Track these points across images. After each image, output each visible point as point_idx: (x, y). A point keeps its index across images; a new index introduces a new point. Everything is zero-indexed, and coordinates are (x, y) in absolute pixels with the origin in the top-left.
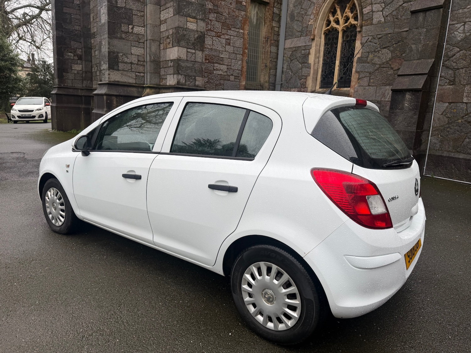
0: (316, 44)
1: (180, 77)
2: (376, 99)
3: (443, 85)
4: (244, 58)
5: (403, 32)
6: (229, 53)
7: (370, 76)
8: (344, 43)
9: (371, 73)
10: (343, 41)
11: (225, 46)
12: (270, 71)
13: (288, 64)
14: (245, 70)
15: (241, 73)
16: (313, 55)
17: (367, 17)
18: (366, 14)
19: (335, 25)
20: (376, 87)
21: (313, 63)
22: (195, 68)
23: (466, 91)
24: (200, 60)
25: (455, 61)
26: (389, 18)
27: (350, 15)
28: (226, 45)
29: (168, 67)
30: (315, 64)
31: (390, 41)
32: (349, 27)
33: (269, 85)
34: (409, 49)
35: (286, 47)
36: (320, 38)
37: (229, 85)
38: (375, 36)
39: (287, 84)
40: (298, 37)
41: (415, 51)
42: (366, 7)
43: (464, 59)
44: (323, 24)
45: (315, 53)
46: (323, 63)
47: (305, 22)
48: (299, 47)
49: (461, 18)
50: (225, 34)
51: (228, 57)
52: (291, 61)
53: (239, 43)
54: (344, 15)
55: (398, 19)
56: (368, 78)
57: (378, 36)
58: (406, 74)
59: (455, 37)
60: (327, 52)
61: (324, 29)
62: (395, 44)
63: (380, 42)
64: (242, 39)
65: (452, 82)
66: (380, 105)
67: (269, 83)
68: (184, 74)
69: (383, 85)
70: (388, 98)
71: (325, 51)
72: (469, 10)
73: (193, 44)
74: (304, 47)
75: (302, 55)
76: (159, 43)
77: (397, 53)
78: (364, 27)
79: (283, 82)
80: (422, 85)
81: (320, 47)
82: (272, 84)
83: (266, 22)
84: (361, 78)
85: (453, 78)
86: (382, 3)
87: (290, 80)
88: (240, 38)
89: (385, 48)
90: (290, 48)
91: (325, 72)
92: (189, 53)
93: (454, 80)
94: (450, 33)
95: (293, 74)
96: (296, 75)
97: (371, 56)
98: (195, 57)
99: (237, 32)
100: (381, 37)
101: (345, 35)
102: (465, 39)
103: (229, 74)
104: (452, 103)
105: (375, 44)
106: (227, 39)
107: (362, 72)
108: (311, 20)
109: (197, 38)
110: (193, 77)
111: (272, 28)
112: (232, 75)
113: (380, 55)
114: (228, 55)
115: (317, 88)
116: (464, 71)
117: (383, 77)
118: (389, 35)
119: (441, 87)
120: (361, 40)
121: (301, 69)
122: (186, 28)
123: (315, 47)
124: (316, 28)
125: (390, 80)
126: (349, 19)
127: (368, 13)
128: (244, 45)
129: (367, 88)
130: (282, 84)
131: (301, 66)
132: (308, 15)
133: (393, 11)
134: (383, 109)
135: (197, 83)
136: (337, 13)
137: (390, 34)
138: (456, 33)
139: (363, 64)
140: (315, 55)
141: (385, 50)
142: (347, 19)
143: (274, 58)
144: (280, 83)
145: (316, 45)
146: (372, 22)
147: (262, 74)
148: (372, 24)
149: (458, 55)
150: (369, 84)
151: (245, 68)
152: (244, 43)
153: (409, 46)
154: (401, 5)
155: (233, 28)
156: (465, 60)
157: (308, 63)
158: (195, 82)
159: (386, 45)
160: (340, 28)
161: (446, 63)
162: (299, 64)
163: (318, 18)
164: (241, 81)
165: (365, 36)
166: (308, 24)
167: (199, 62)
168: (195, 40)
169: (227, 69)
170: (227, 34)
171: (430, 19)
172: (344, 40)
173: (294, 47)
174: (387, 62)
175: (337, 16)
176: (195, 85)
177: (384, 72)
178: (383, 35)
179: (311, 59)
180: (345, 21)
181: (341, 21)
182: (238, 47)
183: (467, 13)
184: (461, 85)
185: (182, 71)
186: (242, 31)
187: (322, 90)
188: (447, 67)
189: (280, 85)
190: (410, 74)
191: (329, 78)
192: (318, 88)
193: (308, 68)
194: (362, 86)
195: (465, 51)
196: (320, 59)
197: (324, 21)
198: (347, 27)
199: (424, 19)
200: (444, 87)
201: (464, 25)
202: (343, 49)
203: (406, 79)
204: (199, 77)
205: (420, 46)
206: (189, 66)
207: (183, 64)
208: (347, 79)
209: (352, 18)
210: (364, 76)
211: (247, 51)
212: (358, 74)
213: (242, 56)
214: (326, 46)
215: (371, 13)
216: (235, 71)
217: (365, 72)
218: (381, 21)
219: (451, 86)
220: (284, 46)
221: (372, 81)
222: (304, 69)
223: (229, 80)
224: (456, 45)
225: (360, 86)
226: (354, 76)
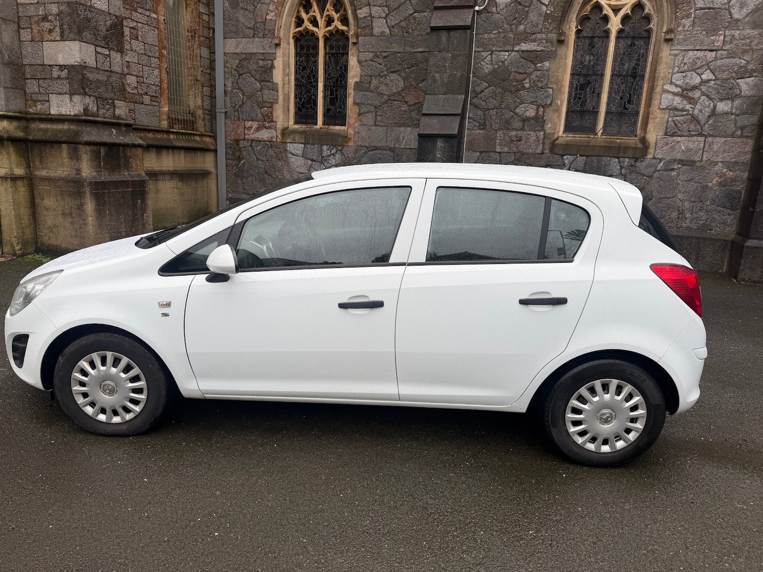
0: (283, 53)
1: (87, 100)
2: (388, 145)
3: (472, 128)
4: (163, 64)
5: (417, 52)
6: (138, 53)
7: (376, 112)
8: (327, 56)
9: (378, 106)
10: (326, 54)
11: (129, 41)
12: (202, 89)
13: (235, 79)
14: (165, 85)
15: (159, 91)
16: (281, 70)
17: (364, 23)
18: (362, 18)
19: (311, 27)
20: (386, 128)
21: (282, 83)
22: (112, 83)
23: (499, 138)
24: (119, 70)
25: (484, 99)
26: (395, 30)
27: (336, 16)
28: (131, 39)
29: (52, 79)
30: (284, 84)
31: (401, 63)
32: (334, 33)
33: (203, 112)
34: (431, 79)
35: (227, 51)
36: (289, 44)
37: (143, 113)
38: (378, 53)
39: (236, 113)
40: (249, 38)
41: (440, 82)
42: (361, 9)
43: (494, 97)
44: (291, 21)
45: (283, 66)
46: (295, 84)
47: (259, 13)
48: (253, 53)
49: (487, 44)
50: (128, 18)
51: (137, 62)
52: (240, 75)
53: (152, 37)
54: (326, 13)
55: (409, 34)
56: (374, 113)
57: (383, 54)
58: (433, 112)
59: (482, 69)
60: (301, 67)
61: (293, 30)
62: (408, 68)
63: (386, 63)
64: (156, 30)
65: (482, 126)
66: (394, 153)
67: (203, 110)
68: (94, 94)
69: (395, 126)
70: (404, 144)
71: (297, 65)
72: (495, 36)
73: (105, 38)
74: (262, 55)
75: (259, 69)
76: (16, 26)
77: (411, 82)
78: (360, 38)
79: (229, 108)
80: (457, 130)
81: (289, 58)
82: (208, 110)
83: (188, 3)
84: (362, 113)
85: (483, 121)
86: (384, 6)
87: (241, 106)
88: (153, 28)
89: (393, 72)
90: (235, 53)
91: (300, 99)
92: (100, 55)
93: (484, 123)
94: (476, 63)
95: (245, 97)
96: (252, 100)
97: (375, 82)
98: (110, 64)
99: (148, 16)
100: (388, 56)
101: (328, 44)
102: (493, 72)
103: (140, 91)
104: (483, 152)
105: (379, 65)
106: (132, 28)
107: (363, 104)
108: (271, 12)
109: (111, 26)
110: (110, 101)
111: (200, 14)
112: (146, 94)
113: (388, 82)
114: (136, 57)
115: (290, 123)
116: (495, 113)
117: (394, 114)
118: (398, 55)
119: (470, 132)
120: (358, 56)
121: (261, 91)
122: (91, 5)
123: (281, 57)
124: (281, 26)
125: (404, 118)
126: (333, 21)
127: (365, 17)
128: (160, 41)
129: (373, 128)
130: (226, 113)
131: (259, 85)
132: (264, 3)
133: (401, 21)
134: (398, 159)
135: (118, 112)
136: (313, 9)
137: (399, 52)
138: (482, 63)
139: (364, 92)
140: (284, 70)
141: (394, 75)
142: (330, 21)
143: (206, 67)
144: (224, 111)
145: (283, 55)
146: (372, 32)
147: (190, 94)
148: (372, 35)
149: (486, 91)
150: (375, 123)
151: (165, 82)
152: (160, 37)
153: (432, 75)
154: (411, 15)
155: (140, 8)
156: (495, 99)
157: (273, 82)
158: (114, 110)
159: (395, 69)
160: (321, 32)
161: (474, 100)
162: (256, 82)
163: (284, 12)
164: (161, 104)
165: (364, 52)
166: (266, 19)
167: (118, 73)
168: (107, 31)
169: (138, 82)
170: (132, 19)
171: (455, 42)
172: (328, 51)
173: (242, 53)
174: (399, 93)
175: (314, 14)
176: (114, 117)
177: (395, 106)
178: (390, 53)
179: (278, 76)
180: (326, 22)
181: (321, 22)
182: (151, 43)
183: (493, 40)
184: (493, 130)
185: (91, 89)
186: (154, 15)
187: (300, 126)
188: (476, 107)
189: (224, 114)
190: (439, 113)
191: (307, 108)
192: (293, 123)
193: (273, 90)
194: (366, 125)
195: (494, 88)
196: (290, 77)
197: (292, 17)
198: (330, 32)
199: (448, 41)
200: (474, 132)
201: (491, 54)
202: (327, 66)
203: (435, 120)
204: (119, 100)
205: (446, 76)
206: (100, 79)
207: (91, 76)
208: (337, 113)
209: (338, 20)
210: (366, 110)
211: (165, 52)
212: (358, 108)
213: (159, 60)
214: (298, 58)
215: (370, 18)
216: (151, 86)
217: (368, 104)
218: (384, 32)
219: (482, 131)
220: (224, 48)
221: (379, 118)
222: (266, 91)
223: (142, 104)
224: (483, 79)
225: (362, 125)
226: (352, 109)
